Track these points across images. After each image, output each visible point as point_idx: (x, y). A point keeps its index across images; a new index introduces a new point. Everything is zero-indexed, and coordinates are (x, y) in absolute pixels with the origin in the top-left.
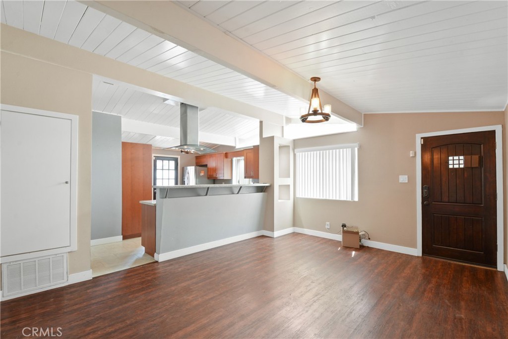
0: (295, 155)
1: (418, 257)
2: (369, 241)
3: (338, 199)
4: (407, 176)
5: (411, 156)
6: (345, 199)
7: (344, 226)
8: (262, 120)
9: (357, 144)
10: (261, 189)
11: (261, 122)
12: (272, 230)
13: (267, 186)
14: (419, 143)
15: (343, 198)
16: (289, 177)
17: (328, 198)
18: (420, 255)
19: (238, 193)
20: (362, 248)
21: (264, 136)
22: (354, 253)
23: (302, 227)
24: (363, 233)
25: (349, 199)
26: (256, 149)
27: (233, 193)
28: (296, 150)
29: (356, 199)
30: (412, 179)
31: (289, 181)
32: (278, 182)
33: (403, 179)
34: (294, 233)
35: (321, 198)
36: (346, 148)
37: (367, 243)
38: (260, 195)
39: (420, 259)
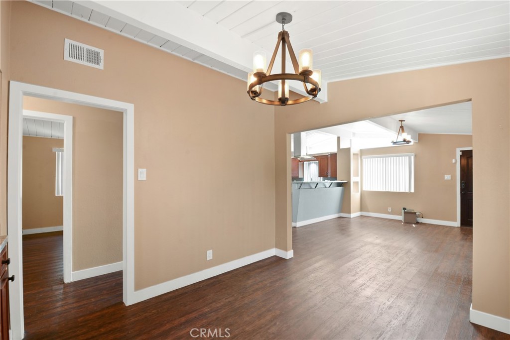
0: (361, 160)
1: (458, 227)
2: (422, 219)
3: (398, 191)
4: (450, 176)
5: (453, 162)
6: (404, 191)
7: (404, 209)
8: (339, 136)
9: (413, 154)
10: (339, 185)
11: (339, 138)
12: (349, 212)
13: (345, 183)
14: (459, 154)
15: (402, 190)
16: (358, 176)
17: (389, 191)
18: (459, 225)
19: (316, 187)
20: (418, 223)
21: (342, 147)
22: (414, 225)
23: (369, 212)
24: (419, 213)
25: (407, 191)
26: (334, 156)
27: (311, 188)
28: (362, 157)
29: (413, 191)
30: (453, 177)
31: (358, 179)
32: (353, 179)
33: (447, 177)
34: (361, 216)
35: (384, 190)
36: (405, 156)
37: (421, 220)
38: (340, 189)
39: (460, 228)
